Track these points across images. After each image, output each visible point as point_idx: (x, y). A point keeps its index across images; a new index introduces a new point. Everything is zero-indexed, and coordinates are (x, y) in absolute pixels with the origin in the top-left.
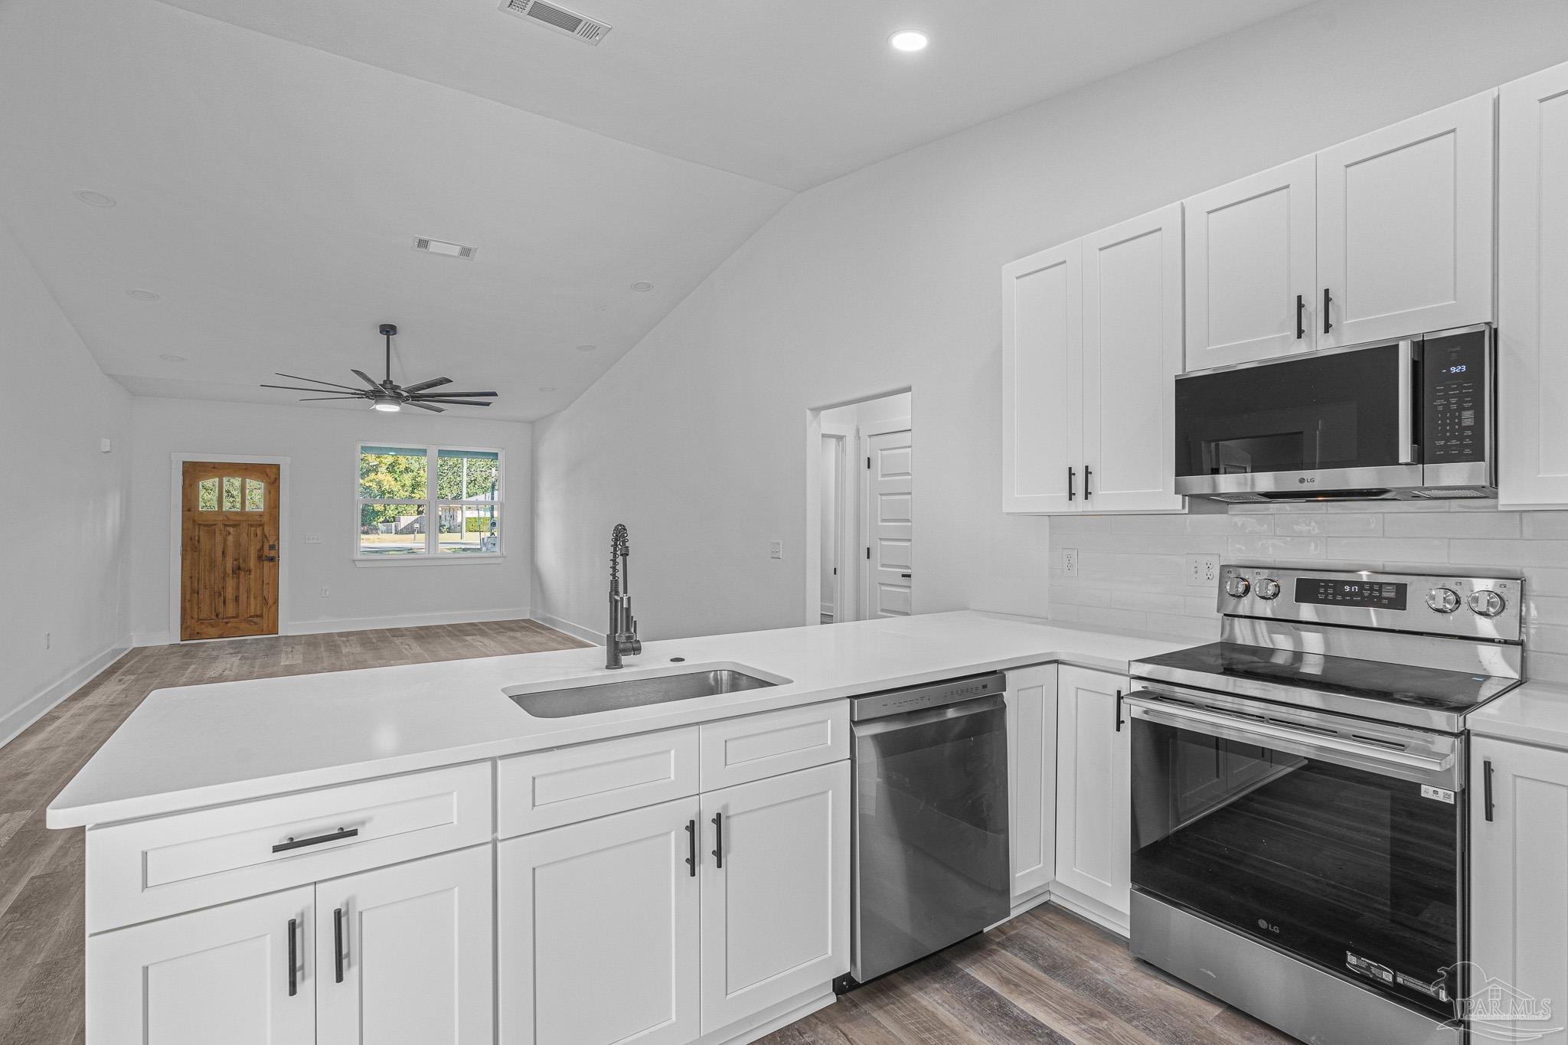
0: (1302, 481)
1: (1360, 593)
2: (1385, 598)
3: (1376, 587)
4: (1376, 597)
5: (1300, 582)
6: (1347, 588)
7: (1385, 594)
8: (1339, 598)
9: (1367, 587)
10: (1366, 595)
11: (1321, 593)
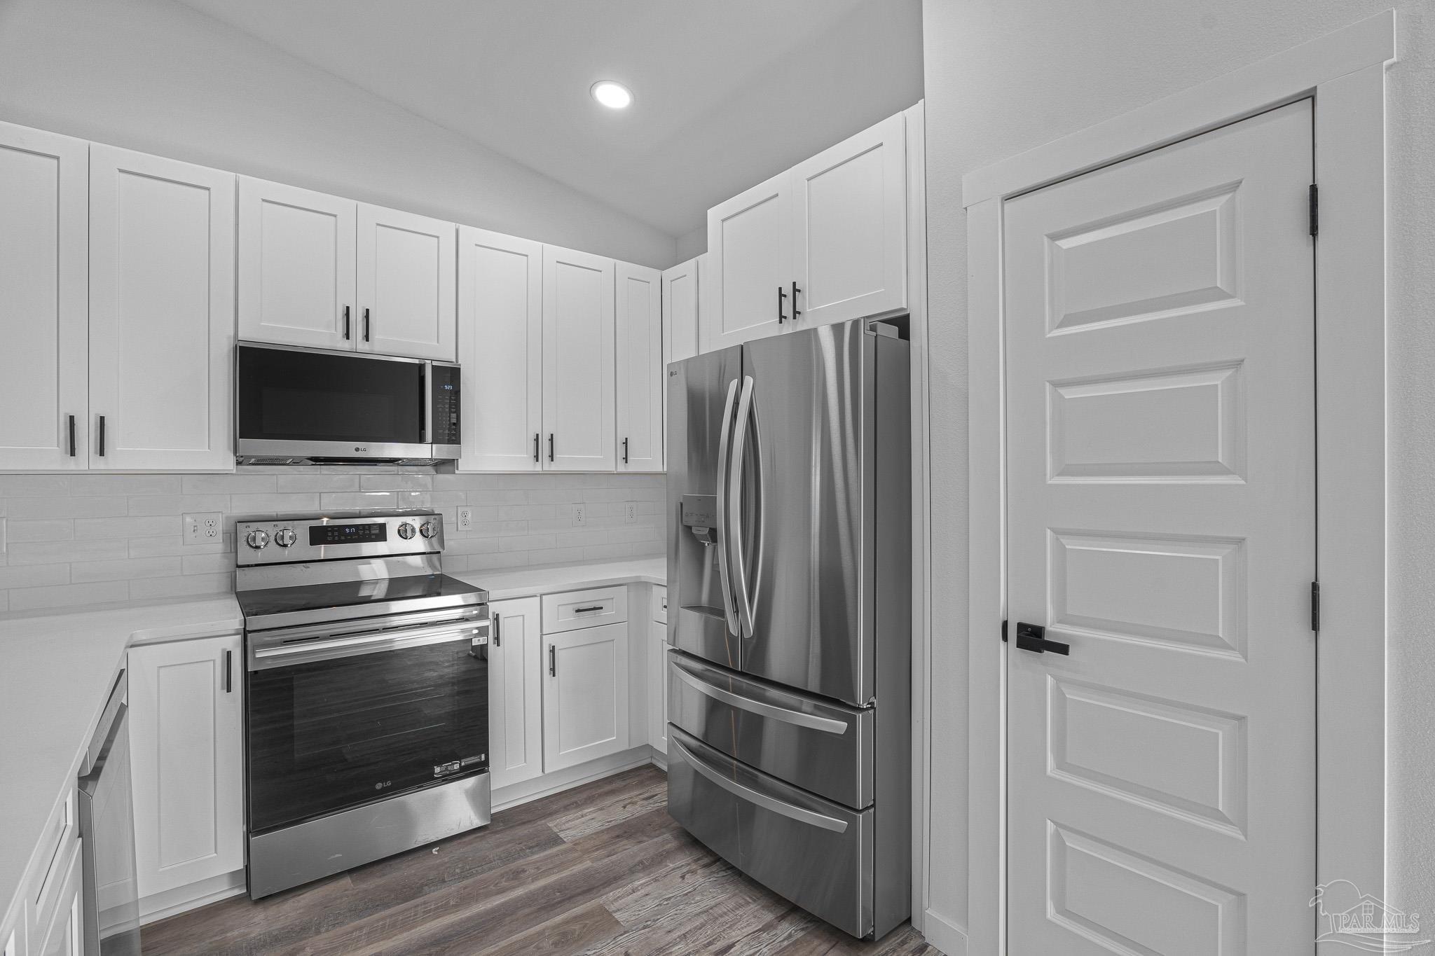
0: (357, 450)
1: (357, 533)
2: (373, 534)
3: (367, 527)
4: (367, 534)
5: (313, 530)
6: (347, 530)
7: (373, 532)
8: (343, 538)
9: (361, 528)
10: (361, 534)
11: (330, 536)
